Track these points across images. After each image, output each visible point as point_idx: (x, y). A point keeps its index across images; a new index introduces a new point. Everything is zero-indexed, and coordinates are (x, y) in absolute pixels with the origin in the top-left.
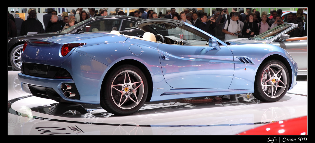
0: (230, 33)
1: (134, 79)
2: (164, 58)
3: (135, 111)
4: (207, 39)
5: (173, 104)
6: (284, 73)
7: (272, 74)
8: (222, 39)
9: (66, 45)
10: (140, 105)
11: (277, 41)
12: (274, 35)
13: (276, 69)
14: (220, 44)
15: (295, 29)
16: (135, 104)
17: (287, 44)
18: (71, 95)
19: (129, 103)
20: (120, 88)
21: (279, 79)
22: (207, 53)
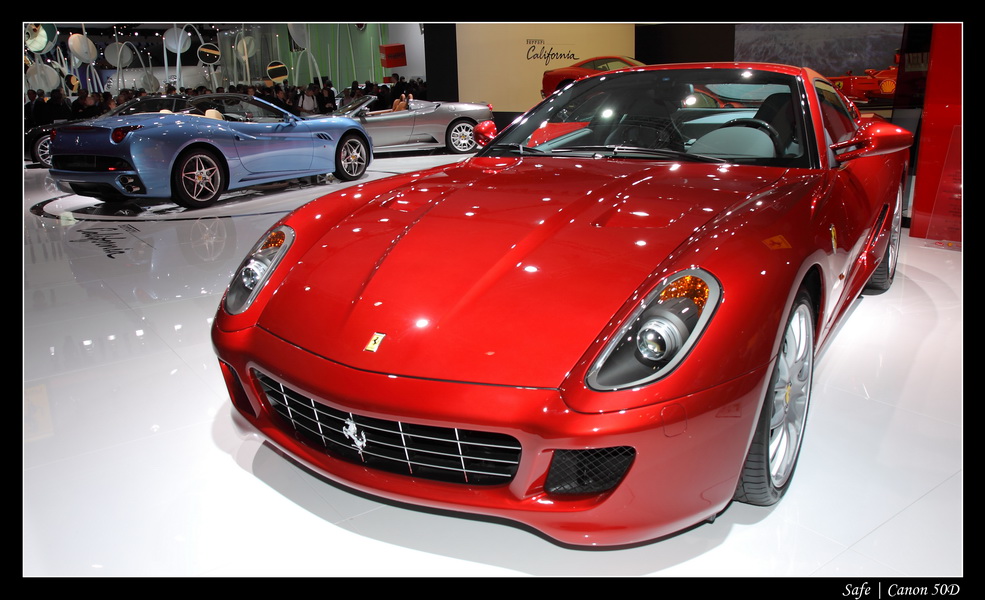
0: (305, 111)
1: (208, 165)
2: (237, 138)
3: (214, 202)
4: (280, 115)
5: (245, 192)
6: (362, 148)
7: (351, 150)
8: (298, 115)
9: (117, 130)
10: (218, 195)
11: (357, 115)
12: (353, 109)
13: (354, 145)
14: (296, 120)
15: (375, 102)
16: (212, 194)
17: (367, 119)
18: (135, 189)
19: (205, 193)
20: (193, 176)
21: (358, 155)
22: (284, 130)
